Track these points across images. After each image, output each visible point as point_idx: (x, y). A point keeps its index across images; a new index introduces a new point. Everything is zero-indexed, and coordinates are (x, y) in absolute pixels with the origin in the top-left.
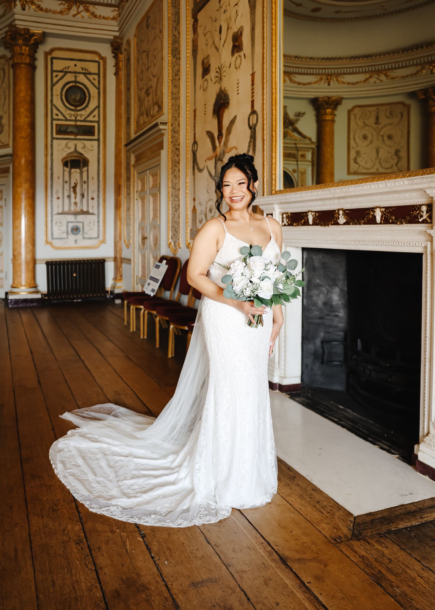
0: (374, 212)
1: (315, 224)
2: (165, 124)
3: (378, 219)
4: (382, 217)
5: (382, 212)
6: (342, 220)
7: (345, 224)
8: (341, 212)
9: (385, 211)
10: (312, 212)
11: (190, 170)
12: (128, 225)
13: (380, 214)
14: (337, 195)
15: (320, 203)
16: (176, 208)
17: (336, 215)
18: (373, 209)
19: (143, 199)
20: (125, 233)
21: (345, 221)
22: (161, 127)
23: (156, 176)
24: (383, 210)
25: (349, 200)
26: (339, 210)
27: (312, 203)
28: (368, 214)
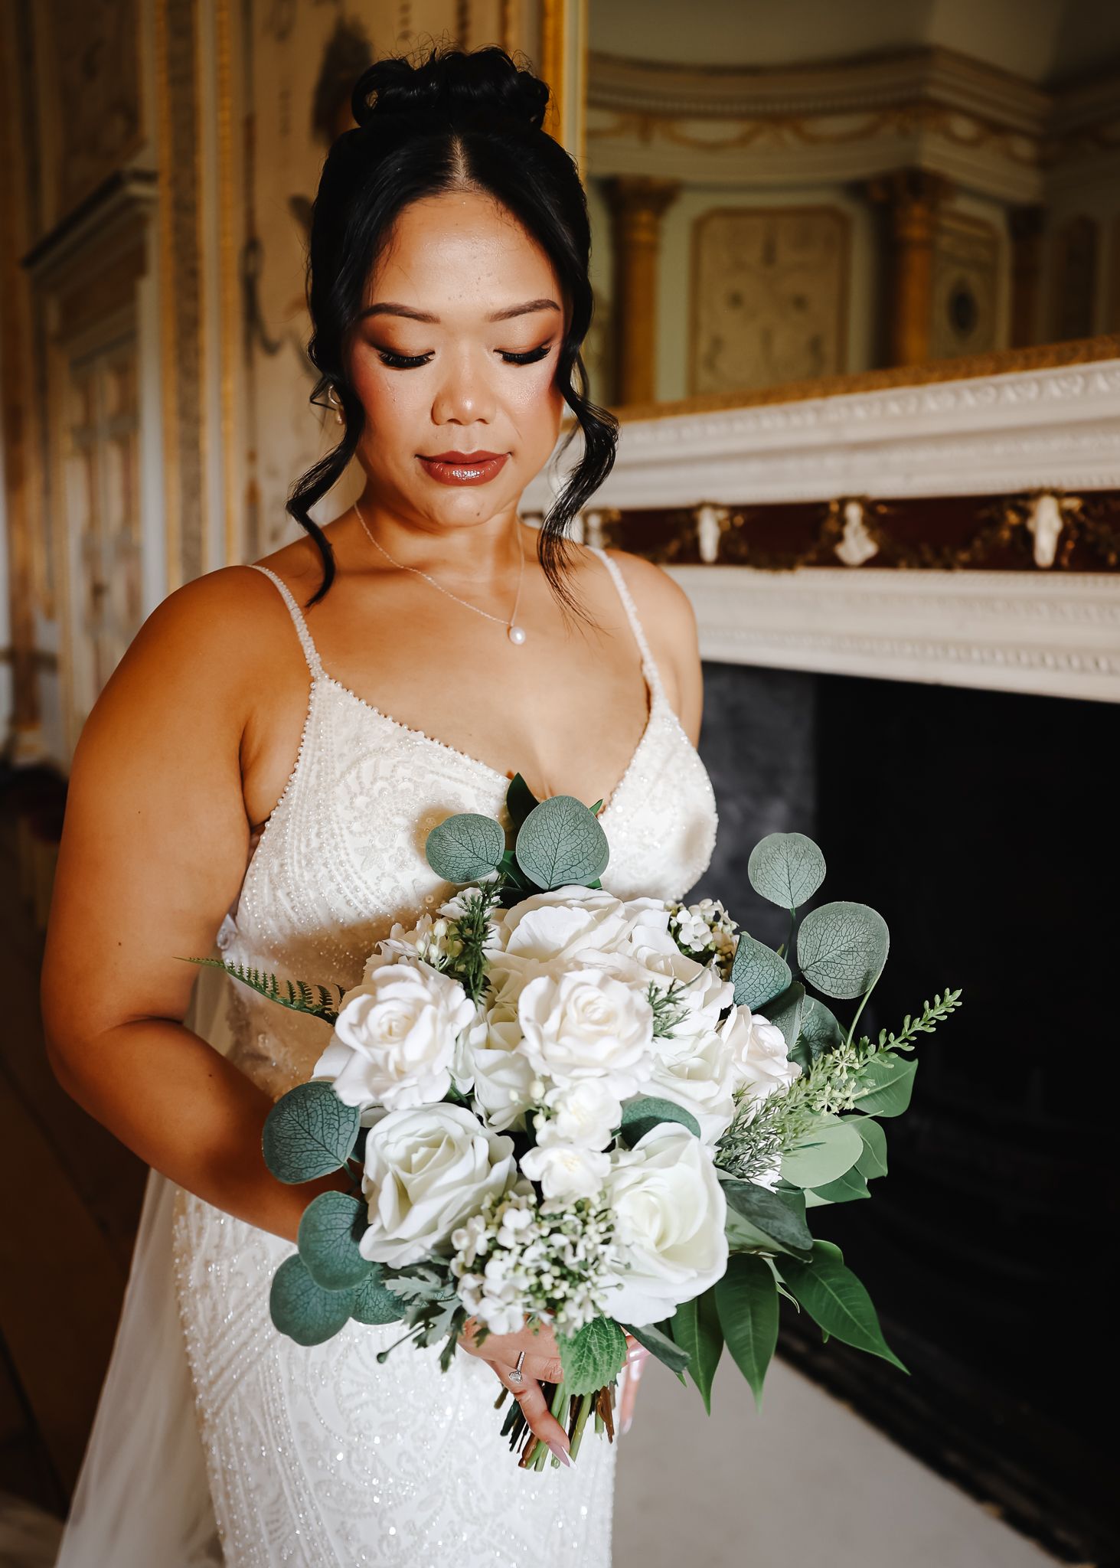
0: (1026, 514)
1: (728, 556)
2: (148, 177)
3: (1045, 546)
4: (1062, 538)
5: (1065, 514)
6: (857, 544)
7: (870, 563)
8: (854, 512)
9: (1083, 510)
10: (715, 506)
11: (235, 350)
12: (48, 543)
13: (1057, 525)
14: (852, 434)
15: (755, 468)
16: (192, 489)
17: (831, 525)
18: (1022, 501)
19: (88, 453)
20: (39, 569)
21: (870, 549)
22: (137, 189)
23: (126, 371)
24: (1073, 504)
25: (897, 457)
26: (843, 502)
27: (717, 471)
28: (996, 522)
